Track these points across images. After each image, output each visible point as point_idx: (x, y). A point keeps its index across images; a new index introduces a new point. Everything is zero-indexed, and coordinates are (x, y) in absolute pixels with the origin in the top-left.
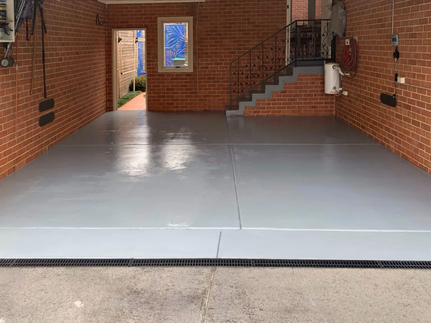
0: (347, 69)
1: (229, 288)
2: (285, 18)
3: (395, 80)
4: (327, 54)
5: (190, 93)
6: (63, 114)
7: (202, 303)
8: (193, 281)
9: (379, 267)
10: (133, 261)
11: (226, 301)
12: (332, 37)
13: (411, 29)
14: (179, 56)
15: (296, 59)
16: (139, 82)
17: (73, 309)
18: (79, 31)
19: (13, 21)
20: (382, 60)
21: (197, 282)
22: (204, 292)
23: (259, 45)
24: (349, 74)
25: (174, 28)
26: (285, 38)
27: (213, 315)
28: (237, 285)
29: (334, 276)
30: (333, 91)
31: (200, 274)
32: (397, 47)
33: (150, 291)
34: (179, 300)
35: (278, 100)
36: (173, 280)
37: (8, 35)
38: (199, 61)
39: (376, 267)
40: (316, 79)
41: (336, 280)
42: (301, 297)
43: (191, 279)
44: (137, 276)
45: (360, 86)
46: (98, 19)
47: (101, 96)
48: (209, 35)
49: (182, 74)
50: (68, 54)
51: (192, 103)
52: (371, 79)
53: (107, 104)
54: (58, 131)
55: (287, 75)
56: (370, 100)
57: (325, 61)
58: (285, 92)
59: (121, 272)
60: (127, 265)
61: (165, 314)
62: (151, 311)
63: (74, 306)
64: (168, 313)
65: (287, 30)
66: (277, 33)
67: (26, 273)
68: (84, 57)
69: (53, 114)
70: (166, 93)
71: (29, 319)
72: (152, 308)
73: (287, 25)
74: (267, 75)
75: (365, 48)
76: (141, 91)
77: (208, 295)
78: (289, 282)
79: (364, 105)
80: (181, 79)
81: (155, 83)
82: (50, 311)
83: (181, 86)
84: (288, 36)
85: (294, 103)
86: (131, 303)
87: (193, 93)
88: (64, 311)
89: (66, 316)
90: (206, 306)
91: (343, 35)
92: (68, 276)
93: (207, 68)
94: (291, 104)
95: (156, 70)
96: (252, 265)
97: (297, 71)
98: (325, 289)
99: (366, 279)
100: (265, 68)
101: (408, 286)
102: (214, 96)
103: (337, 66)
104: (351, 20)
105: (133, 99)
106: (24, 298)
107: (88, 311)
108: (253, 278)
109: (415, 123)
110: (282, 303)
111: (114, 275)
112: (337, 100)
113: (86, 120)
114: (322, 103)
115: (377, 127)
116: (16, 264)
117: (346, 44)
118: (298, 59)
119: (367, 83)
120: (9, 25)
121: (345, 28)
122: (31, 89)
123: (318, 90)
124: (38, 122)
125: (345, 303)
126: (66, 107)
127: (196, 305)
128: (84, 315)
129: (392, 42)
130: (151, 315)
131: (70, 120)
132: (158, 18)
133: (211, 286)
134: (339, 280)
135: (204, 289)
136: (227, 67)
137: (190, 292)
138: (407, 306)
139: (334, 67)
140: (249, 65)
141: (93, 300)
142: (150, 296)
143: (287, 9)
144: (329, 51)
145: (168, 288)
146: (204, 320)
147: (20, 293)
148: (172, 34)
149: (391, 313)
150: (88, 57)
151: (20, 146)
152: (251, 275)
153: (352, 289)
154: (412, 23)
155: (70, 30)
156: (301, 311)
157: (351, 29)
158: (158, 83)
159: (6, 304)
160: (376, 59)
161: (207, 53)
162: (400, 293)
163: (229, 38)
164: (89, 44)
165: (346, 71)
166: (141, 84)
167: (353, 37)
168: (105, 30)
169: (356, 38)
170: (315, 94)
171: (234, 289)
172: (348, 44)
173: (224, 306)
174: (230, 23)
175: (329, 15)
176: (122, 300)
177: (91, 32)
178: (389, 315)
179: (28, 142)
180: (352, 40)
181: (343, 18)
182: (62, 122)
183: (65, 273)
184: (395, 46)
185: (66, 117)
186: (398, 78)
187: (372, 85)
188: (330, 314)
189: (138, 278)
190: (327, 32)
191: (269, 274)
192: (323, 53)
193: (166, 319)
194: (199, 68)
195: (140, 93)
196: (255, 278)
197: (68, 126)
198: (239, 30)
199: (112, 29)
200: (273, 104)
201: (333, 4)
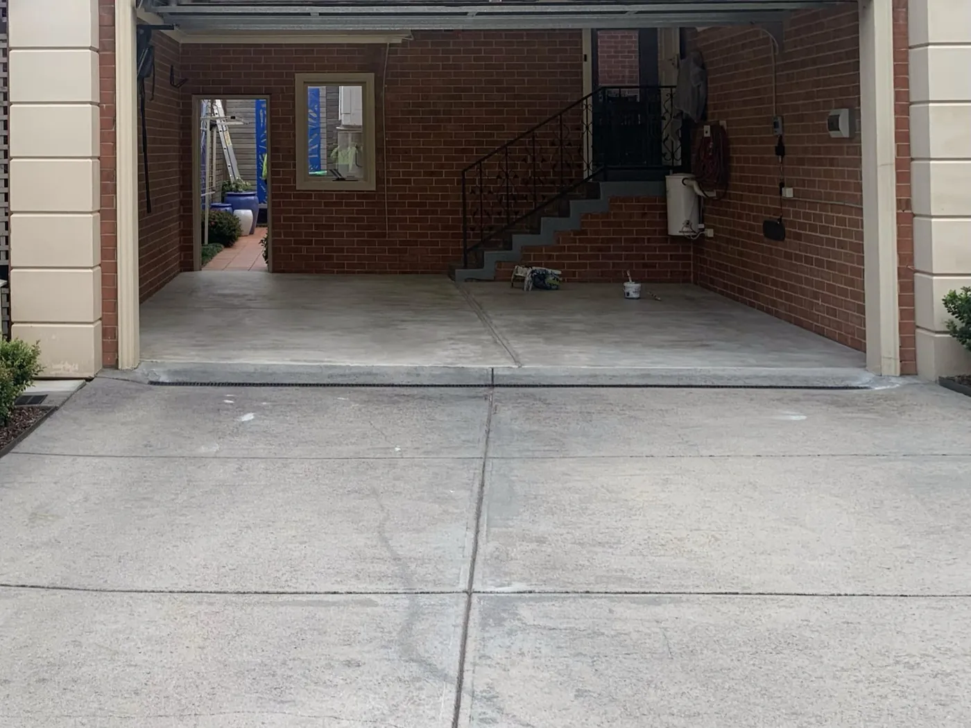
2: (580, 82)
3: (780, 194)
4: (673, 156)
5: (370, 235)
12: (681, 122)
15: (605, 164)
20: (763, 161)
23: (523, 135)
24: (713, 194)
26: (580, 123)
30: (684, 230)
32: (780, 138)
35: (570, 249)
38: (388, 168)
40: (651, 208)
45: (733, 215)
46: (173, 75)
48: (410, 112)
49: (350, 194)
51: (374, 258)
52: (748, 198)
53: (181, 254)
55: (587, 197)
56: (750, 237)
58: (584, 232)
65: (584, 106)
66: (565, 111)
70: (315, 234)
73: (584, 96)
74: (544, 198)
79: (740, 248)
80: (347, 205)
81: (289, 212)
83: (350, 219)
84: (588, 117)
85: (604, 257)
87: (376, 235)
91: (700, 117)
93: (408, 182)
94: (597, 257)
95: (292, 184)
97: (608, 189)
100: (538, 184)
102: (423, 243)
103: (690, 179)
104: (715, 90)
109: (807, 260)
114: (665, 257)
115: (761, 283)
117: (706, 135)
118: (609, 165)
119: (745, 207)
121: (705, 104)
123: (655, 230)
129: (773, 130)
132: (296, 75)
136: (452, 182)
139: (685, 181)
143: (584, 63)
144: (676, 151)
157: (717, 107)
158: (296, 212)
161: (407, 151)
163: (456, 120)
165: (708, 188)
166: (221, 228)
167: (718, 121)
168: (179, 97)
169: (723, 123)
170: (649, 239)
172: (708, 135)
174: (456, 90)
175: (673, 77)
180: (716, 128)
181: (700, 85)
184: (777, 136)
186: (783, 190)
187: (751, 208)
190: (670, 112)
192: (664, 155)
194: (388, 183)
198: (479, 105)
199: (194, 97)
200: (558, 257)
201: (683, 55)
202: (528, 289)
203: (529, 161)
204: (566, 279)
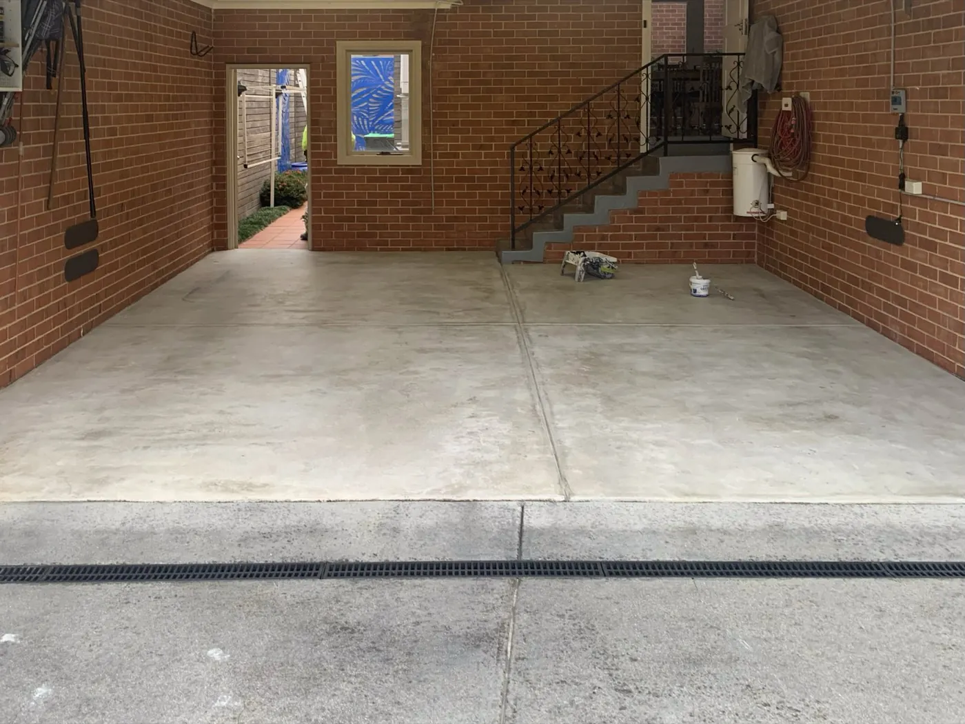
0: (788, 161)
1: (556, 618)
2: (640, 49)
3: (900, 188)
4: (738, 128)
5: (414, 211)
6: (117, 254)
7: (498, 649)
8: (473, 606)
9: (884, 575)
10: (328, 567)
11: (553, 644)
12: (750, 93)
13: (935, 79)
14: (376, 127)
15: (666, 139)
16: (283, 186)
17: (205, 665)
18: (155, 69)
19: (18, 46)
20: (868, 143)
21: (481, 607)
22: (502, 627)
23: (579, 106)
24: (790, 174)
25: (364, 64)
26: (638, 93)
27: (527, 672)
28: (572, 613)
29: (787, 594)
30: (752, 211)
31: (486, 592)
32: (902, 117)
33: (378, 627)
34: (447, 643)
35: (625, 228)
36: (425, 604)
37: (10, 76)
38: (435, 140)
39: (878, 575)
40: (713, 184)
41: (791, 601)
42: (719, 635)
43: (467, 601)
44: (343, 597)
45: (817, 200)
46: (194, 43)
47: (201, 216)
48: (459, 83)
49: (394, 169)
50: (129, 119)
51: (419, 235)
52: (842, 185)
53: (212, 233)
54: (106, 293)
55: (644, 173)
56: (842, 229)
57: (732, 145)
58: (640, 211)
59: (305, 589)
60: (315, 575)
61: (418, 671)
62: (386, 666)
63: (208, 659)
64: (425, 668)
65: (644, 76)
66: (623, 80)
67: (81, 595)
68: (162, 127)
69: (94, 253)
70: (357, 211)
71: (108, 686)
72: (388, 660)
73: (643, 66)
74: (599, 174)
75: (827, 116)
76: (288, 205)
77: (511, 634)
78: (688, 605)
79: (827, 241)
80: (391, 180)
81: (330, 187)
82: (153, 669)
83: (394, 195)
84: (646, 88)
85: (662, 237)
86: (337, 650)
87: (421, 211)
88: (185, 669)
89: (193, 679)
90: (509, 655)
91: (776, 88)
92: (182, 599)
93: (456, 156)
94: (654, 237)
95: (333, 159)
96: (601, 572)
97: (667, 164)
98: (770, 619)
99: (858, 599)
100: (593, 158)
101: (950, 611)
102: (470, 219)
103: (763, 155)
104: (794, 57)
105: (273, 224)
106: (87, 644)
107: (242, 667)
108: (607, 598)
109: (946, 279)
110: (677, 646)
111: (289, 597)
112: (761, 230)
113: (168, 269)
114: (728, 237)
115: (859, 289)
116: (52, 576)
117: (784, 108)
118: (670, 139)
119: (835, 194)
120: (9, 54)
121: (781, 73)
122: (49, 197)
123: (718, 208)
124: (63, 272)
125: (817, 644)
126: (122, 240)
127: (486, 652)
128: (233, 675)
129: (892, 107)
130: (388, 674)
131: (132, 268)
132: (337, 42)
133: (514, 614)
134: (800, 601)
135: (499, 620)
136: (502, 155)
137: (468, 628)
138: (950, 648)
139: (755, 158)
140: (555, 151)
141: (249, 646)
142: (379, 636)
143: (644, 29)
144: (742, 123)
145: (418, 620)
146: (509, 682)
147: (76, 634)
148: (360, 79)
149: (917, 662)
150: (171, 127)
151: (23, 325)
152: (602, 593)
153: (829, 619)
154: (935, 66)
155: (135, 66)
156: (722, 661)
157: (795, 76)
158: (337, 187)
159: (46, 656)
160: (854, 141)
161: (455, 123)
162: (935, 625)
163: (508, 90)
164: (175, 98)
165: (784, 168)
166: (289, 191)
167: (798, 93)
168: (209, 66)
169: (806, 95)
170: (710, 217)
171: (567, 621)
172: (789, 108)
173: (550, 654)
174: (508, 58)
175: (740, 44)
176: (316, 646)
177: (179, 71)
178: (914, 666)
179: (40, 316)
180: (797, 100)
181: (775, 52)
182: (114, 272)
183: (173, 593)
184: (897, 114)
185: (124, 262)
186: (906, 183)
187: (846, 197)
188: (785, 665)
189: (345, 601)
190: (737, 81)
191: (641, 590)
192: (729, 128)
193: (424, 681)
194: (435, 157)
195: (285, 210)
196: (611, 598)
197: (127, 282)
198: (531, 74)
199: (228, 66)
200: (613, 238)
201: (751, 19)
202: (579, 280)
203: (583, 133)
204: (620, 260)
